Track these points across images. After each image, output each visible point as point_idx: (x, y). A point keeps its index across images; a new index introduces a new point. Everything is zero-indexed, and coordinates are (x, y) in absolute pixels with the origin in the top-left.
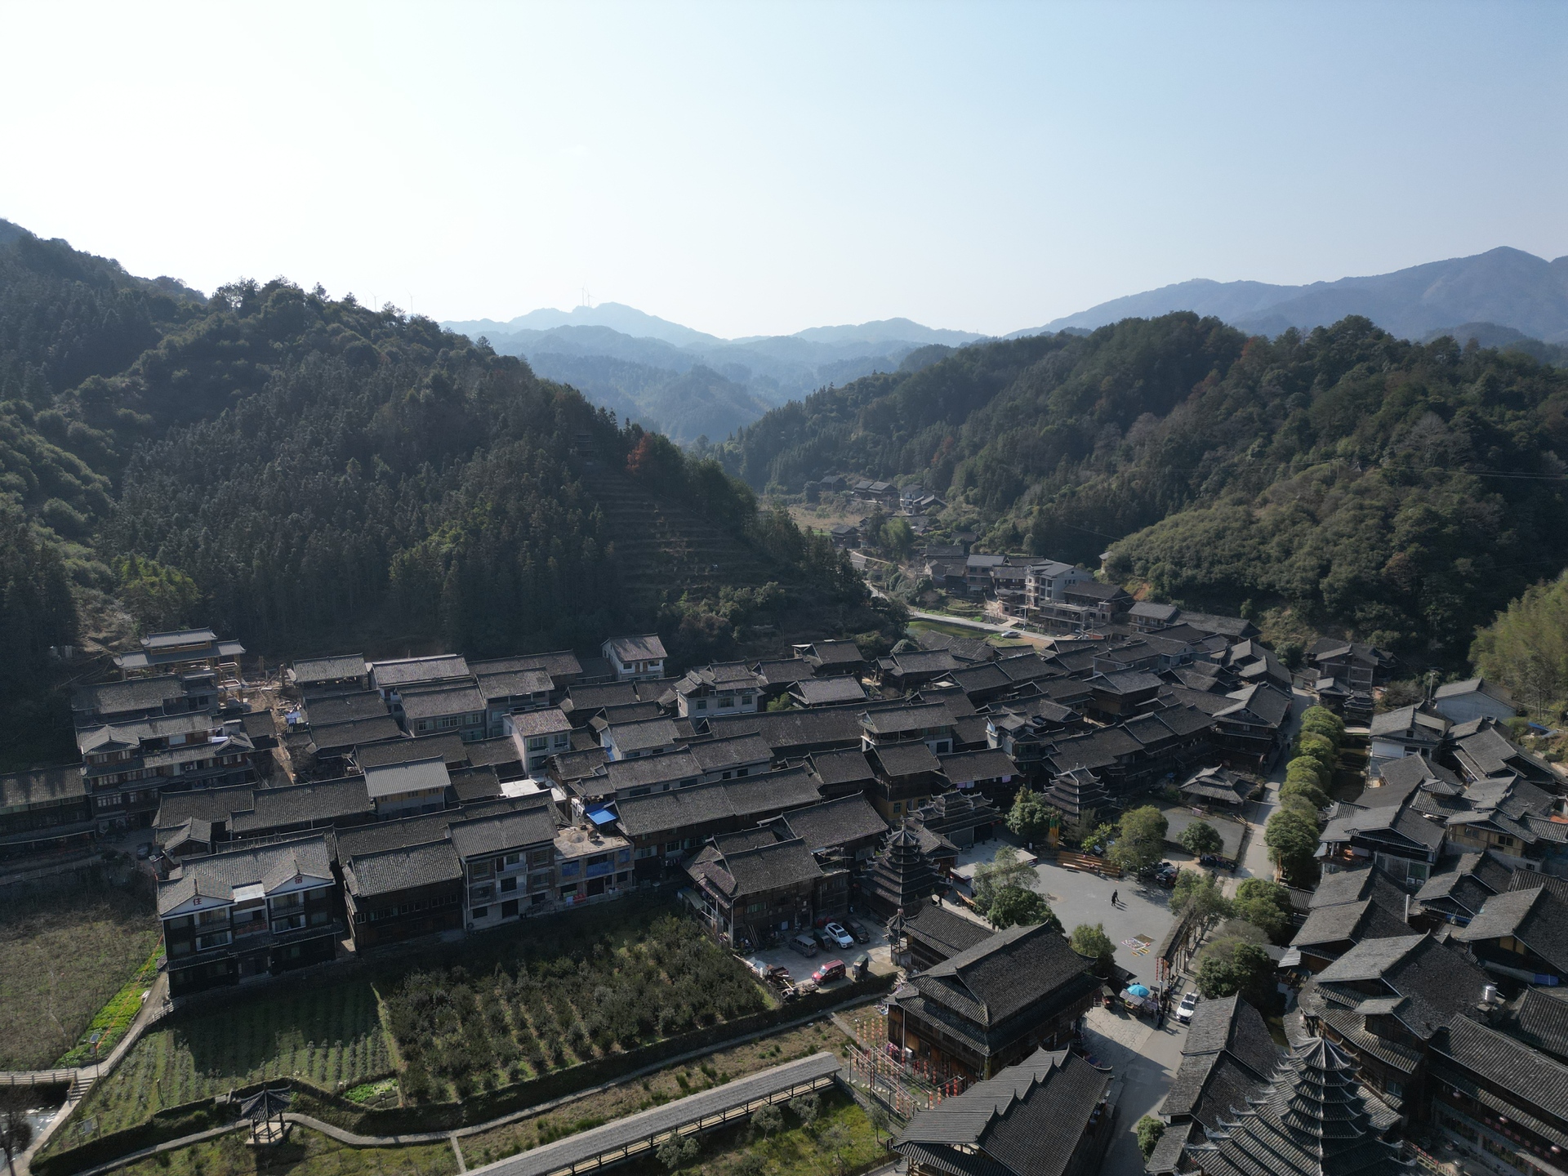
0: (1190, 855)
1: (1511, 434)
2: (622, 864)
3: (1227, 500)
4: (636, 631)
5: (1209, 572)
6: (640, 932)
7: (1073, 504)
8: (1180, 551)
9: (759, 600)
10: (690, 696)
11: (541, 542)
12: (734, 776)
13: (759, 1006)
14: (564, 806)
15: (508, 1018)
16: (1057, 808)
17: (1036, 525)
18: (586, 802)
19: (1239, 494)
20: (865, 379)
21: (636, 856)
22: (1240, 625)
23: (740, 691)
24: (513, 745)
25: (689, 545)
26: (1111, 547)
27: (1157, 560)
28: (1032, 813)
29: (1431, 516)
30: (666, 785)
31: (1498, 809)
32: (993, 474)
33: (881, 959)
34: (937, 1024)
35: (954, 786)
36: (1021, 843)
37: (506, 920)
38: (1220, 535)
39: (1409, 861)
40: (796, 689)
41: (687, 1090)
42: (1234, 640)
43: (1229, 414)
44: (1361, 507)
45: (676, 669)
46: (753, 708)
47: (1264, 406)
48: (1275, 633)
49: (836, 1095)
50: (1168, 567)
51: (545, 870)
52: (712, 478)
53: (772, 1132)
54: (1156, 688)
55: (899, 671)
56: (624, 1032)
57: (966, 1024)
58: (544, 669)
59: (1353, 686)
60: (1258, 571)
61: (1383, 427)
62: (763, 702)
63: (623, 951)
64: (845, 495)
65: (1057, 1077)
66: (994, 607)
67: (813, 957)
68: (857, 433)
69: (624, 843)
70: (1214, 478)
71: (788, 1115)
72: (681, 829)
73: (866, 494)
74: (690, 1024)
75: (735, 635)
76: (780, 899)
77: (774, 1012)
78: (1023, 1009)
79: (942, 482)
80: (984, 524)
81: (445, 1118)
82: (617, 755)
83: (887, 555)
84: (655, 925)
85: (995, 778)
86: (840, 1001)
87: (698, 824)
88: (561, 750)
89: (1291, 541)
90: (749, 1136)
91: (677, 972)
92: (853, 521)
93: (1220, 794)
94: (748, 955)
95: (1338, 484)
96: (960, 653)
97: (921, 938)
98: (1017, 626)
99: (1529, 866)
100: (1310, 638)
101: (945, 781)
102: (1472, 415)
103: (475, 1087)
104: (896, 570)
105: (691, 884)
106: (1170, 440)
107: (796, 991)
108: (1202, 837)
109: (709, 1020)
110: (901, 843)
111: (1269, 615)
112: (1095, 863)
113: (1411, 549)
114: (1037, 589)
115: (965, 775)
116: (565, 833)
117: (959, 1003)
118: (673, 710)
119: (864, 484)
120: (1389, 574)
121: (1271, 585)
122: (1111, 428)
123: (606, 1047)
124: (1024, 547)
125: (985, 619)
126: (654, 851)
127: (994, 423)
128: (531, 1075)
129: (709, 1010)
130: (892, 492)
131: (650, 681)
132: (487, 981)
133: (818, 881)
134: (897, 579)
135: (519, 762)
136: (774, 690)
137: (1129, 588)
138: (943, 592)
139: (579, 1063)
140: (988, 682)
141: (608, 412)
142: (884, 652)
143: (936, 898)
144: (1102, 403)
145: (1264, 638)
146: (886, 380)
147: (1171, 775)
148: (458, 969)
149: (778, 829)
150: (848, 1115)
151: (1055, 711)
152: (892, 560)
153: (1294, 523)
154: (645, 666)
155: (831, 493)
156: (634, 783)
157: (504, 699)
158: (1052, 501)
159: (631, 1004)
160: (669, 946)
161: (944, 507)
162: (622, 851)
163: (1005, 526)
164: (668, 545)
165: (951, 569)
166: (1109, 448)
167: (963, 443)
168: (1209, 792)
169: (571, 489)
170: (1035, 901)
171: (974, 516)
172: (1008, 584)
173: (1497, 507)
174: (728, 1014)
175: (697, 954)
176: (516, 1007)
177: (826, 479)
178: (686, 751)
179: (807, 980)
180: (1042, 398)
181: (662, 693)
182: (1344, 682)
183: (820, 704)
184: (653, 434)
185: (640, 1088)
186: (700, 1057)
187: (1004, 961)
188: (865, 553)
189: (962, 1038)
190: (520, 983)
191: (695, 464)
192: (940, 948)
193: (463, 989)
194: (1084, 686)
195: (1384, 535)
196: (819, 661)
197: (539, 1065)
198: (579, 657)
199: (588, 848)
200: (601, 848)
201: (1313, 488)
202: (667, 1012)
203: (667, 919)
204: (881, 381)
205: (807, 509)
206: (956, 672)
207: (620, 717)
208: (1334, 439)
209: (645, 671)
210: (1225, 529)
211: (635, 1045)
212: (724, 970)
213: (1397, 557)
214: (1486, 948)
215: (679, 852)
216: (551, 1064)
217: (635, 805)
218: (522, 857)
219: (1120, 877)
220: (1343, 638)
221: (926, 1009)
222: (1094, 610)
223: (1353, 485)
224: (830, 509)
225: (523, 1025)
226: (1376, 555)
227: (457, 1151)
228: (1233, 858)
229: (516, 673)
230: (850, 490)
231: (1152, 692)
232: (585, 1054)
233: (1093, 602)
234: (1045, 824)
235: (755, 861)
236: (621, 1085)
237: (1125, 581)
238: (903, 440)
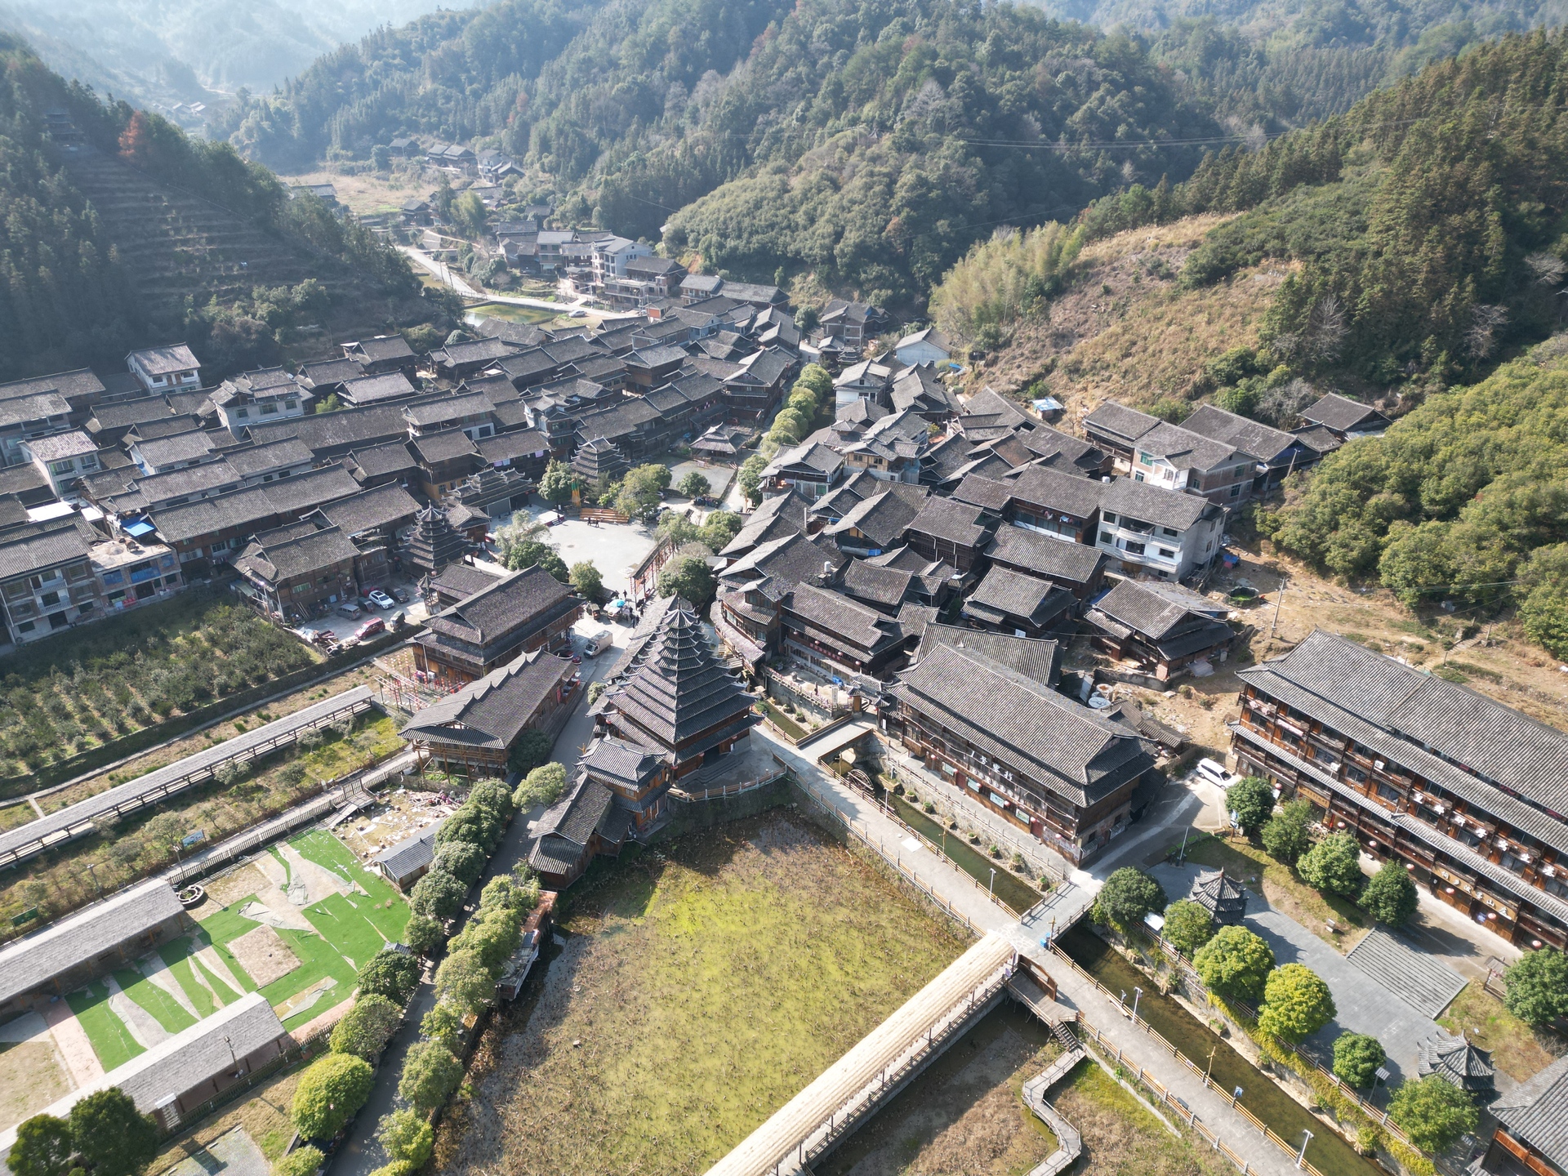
0: (687, 498)
1: (1000, 97)
2: (167, 569)
3: (768, 168)
4: (163, 343)
5: (748, 242)
6: (194, 623)
7: (639, 173)
8: (725, 222)
9: (298, 299)
10: (227, 406)
11: (26, 250)
12: (276, 478)
13: (307, 662)
14: (101, 524)
15: (69, 705)
16: (581, 473)
17: (604, 197)
18: (121, 517)
19: (781, 162)
20: (428, 17)
21: (183, 558)
22: (771, 291)
23: (282, 397)
24: (37, 471)
25: (210, 241)
26: (670, 218)
27: (706, 231)
28: (557, 481)
29: (922, 182)
30: (204, 493)
31: (875, 440)
32: (566, 140)
33: (417, 613)
34: (446, 649)
35: (492, 465)
36: (548, 506)
37: (56, 630)
38: (758, 205)
39: (815, 484)
40: (343, 389)
41: (242, 730)
42: (761, 306)
43: (781, 74)
44: (872, 174)
45: (211, 379)
46: (299, 411)
47: (814, 64)
48: (801, 297)
49: (375, 713)
50: (715, 238)
51: (85, 582)
52: (225, 161)
53: (317, 746)
54: (681, 360)
55: (451, 363)
56: (181, 699)
57: (467, 646)
58: (56, 391)
59: (847, 343)
60: (788, 239)
61: (898, 92)
62: (310, 405)
63: (179, 640)
64: (419, 162)
65: (529, 668)
66: (566, 286)
67: (358, 619)
68: (426, 86)
69: (165, 549)
70: (765, 143)
71: (330, 735)
72: (223, 531)
73: (442, 161)
74: (243, 685)
75: (277, 338)
76: (327, 578)
77: (321, 665)
78: (513, 629)
79: (520, 145)
80: (559, 195)
81: (21, 787)
82: (150, 471)
83: (461, 232)
84: (211, 614)
85: (528, 454)
86: (381, 649)
87: (241, 525)
88: (91, 471)
89: (815, 209)
90: (297, 753)
91: (231, 648)
92: (425, 193)
93: (720, 447)
94: (299, 627)
95: (857, 151)
96: (514, 338)
97: (445, 591)
98: (587, 304)
99: (892, 478)
100: (828, 298)
101: (482, 460)
102: (969, 81)
103: (44, 761)
104: (470, 250)
105: (240, 578)
106: (728, 103)
107: (340, 647)
108: (693, 484)
109: (261, 679)
110: (429, 519)
111: (797, 280)
112: (609, 515)
113: (904, 214)
114: (602, 266)
115: (501, 455)
116: (103, 547)
117: (461, 632)
118: (213, 422)
119: (438, 148)
120: (888, 237)
121: (798, 252)
122: (675, 88)
123: (166, 712)
124: (594, 221)
125: (557, 299)
126: (199, 553)
127: (568, 77)
128: (96, 743)
129: (261, 672)
130: (468, 157)
131: (185, 393)
132: (43, 682)
133: (356, 560)
134: (471, 260)
135: (47, 487)
136: (321, 392)
137: (684, 261)
138: (517, 272)
139: (141, 729)
140: (535, 366)
141: (83, 85)
142: (438, 343)
143: (468, 558)
144: (671, 58)
145: (792, 302)
146: (452, 18)
147: (687, 436)
148: (11, 677)
149: (317, 520)
150: (380, 725)
151: (588, 389)
152: (469, 238)
153: (820, 191)
154: (178, 377)
155: (403, 159)
156: (170, 495)
157: (16, 426)
158: (619, 170)
159: (187, 678)
160: (223, 629)
161: (521, 175)
162: (164, 557)
163: (575, 199)
164: (185, 242)
165: (526, 248)
166: (679, 109)
167: (538, 101)
168: (712, 446)
169: (52, 183)
170: (542, 549)
171: (550, 186)
172: (577, 261)
173: (975, 171)
174: (279, 672)
175: (249, 632)
176: (77, 698)
177: (397, 142)
178: (222, 461)
179: (350, 636)
180: (615, 47)
181: (199, 403)
182: (841, 339)
183: (369, 402)
184: (146, 112)
185: (202, 738)
186: (256, 708)
187: (499, 597)
188: (440, 231)
189: (465, 656)
190: (77, 679)
191: (202, 147)
192: (459, 595)
193: (21, 691)
194: (621, 363)
195: (887, 201)
196: (366, 358)
197: (104, 736)
198: (100, 375)
199: (128, 557)
200: (142, 557)
201: (837, 156)
202: (222, 679)
203: (220, 608)
204: (447, 20)
205: (378, 178)
206: (502, 359)
207: (151, 432)
208: (861, 103)
209: (179, 383)
210: (763, 199)
211: (193, 707)
212: (274, 639)
213: (895, 220)
214: (842, 537)
215: (226, 551)
216: (115, 734)
217: (170, 515)
218: (58, 573)
219: (629, 522)
220: (851, 299)
221: (439, 641)
222: (652, 284)
223: (869, 152)
224: (404, 178)
225: (84, 709)
226: (880, 219)
227: (36, 807)
228: (718, 496)
229: (24, 397)
230: (424, 153)
231: (678, 364)
232: (147, 721)
233: (651, 277)
234: (567, 487)
235: (293, 550)
236: (184, 739)
237: (681, 254)
238: (477, 95)
